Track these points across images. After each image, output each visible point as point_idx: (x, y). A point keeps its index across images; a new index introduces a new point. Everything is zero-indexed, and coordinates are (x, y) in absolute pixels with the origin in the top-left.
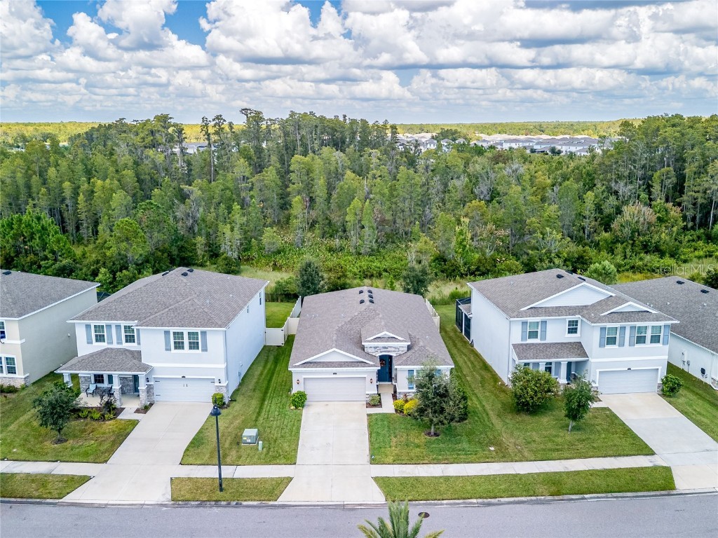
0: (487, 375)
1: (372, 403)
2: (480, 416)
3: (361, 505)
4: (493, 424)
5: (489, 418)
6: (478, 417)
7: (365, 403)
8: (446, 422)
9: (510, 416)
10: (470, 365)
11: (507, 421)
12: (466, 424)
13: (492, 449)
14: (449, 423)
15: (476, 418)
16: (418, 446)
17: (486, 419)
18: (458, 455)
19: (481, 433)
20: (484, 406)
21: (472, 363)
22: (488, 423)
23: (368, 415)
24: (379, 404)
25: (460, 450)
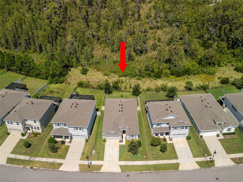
0: (149, 130)
3: (116, 173)
5: (146, 146)
7: (119, 140)
12: (140, 148)
13: (145, 157)
15: (143, 146)
16: (129, 155)
24: (122, 141)
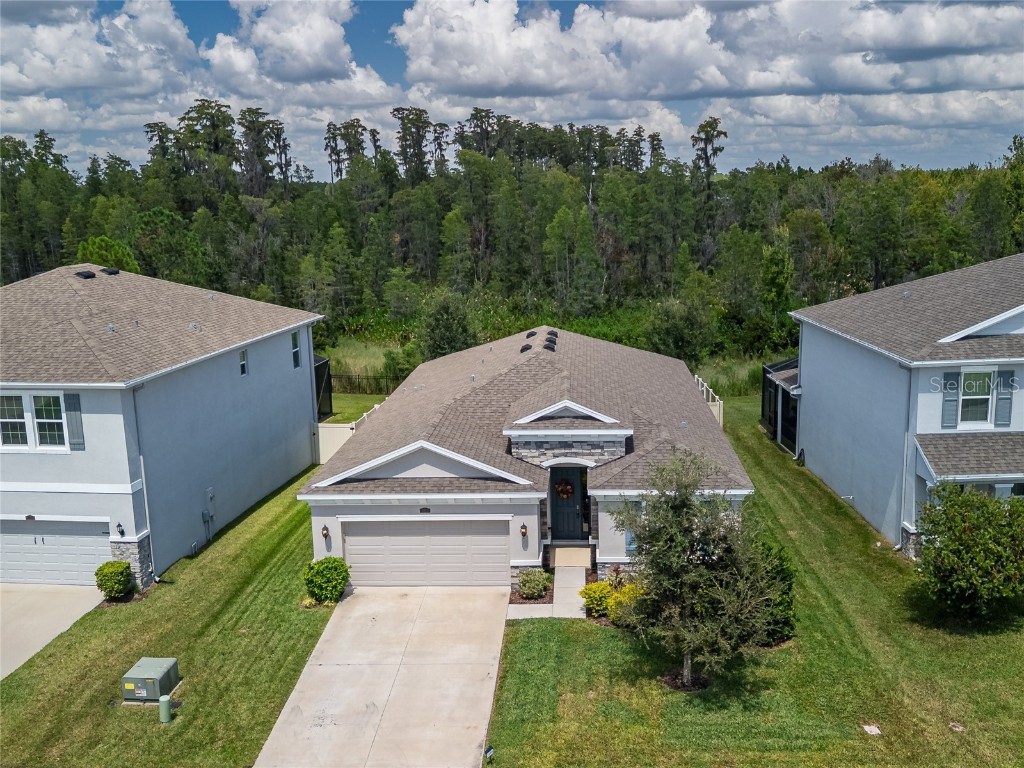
0: (843, 528)
1: (526, 590)
2: (829, 629)
4: (867, 653)
5: (854, 635)
6: (823, 632)
7: (508, 590)
8: (724, 643)
9: (917, 631)
10: (796, 504)
11: (913, 645)
12: (788, 652)
13: (872, 730)
14: (734, 649)
15: (818, 636)
16: (640, 718)
17: (847, 638)
18: (766, 749)
19: (835, 682)
20: (838, 603)
21: (802, 499)
22: (854, 651)
23: (510, 624)
24: (543, 594)
25: (769, 734)
